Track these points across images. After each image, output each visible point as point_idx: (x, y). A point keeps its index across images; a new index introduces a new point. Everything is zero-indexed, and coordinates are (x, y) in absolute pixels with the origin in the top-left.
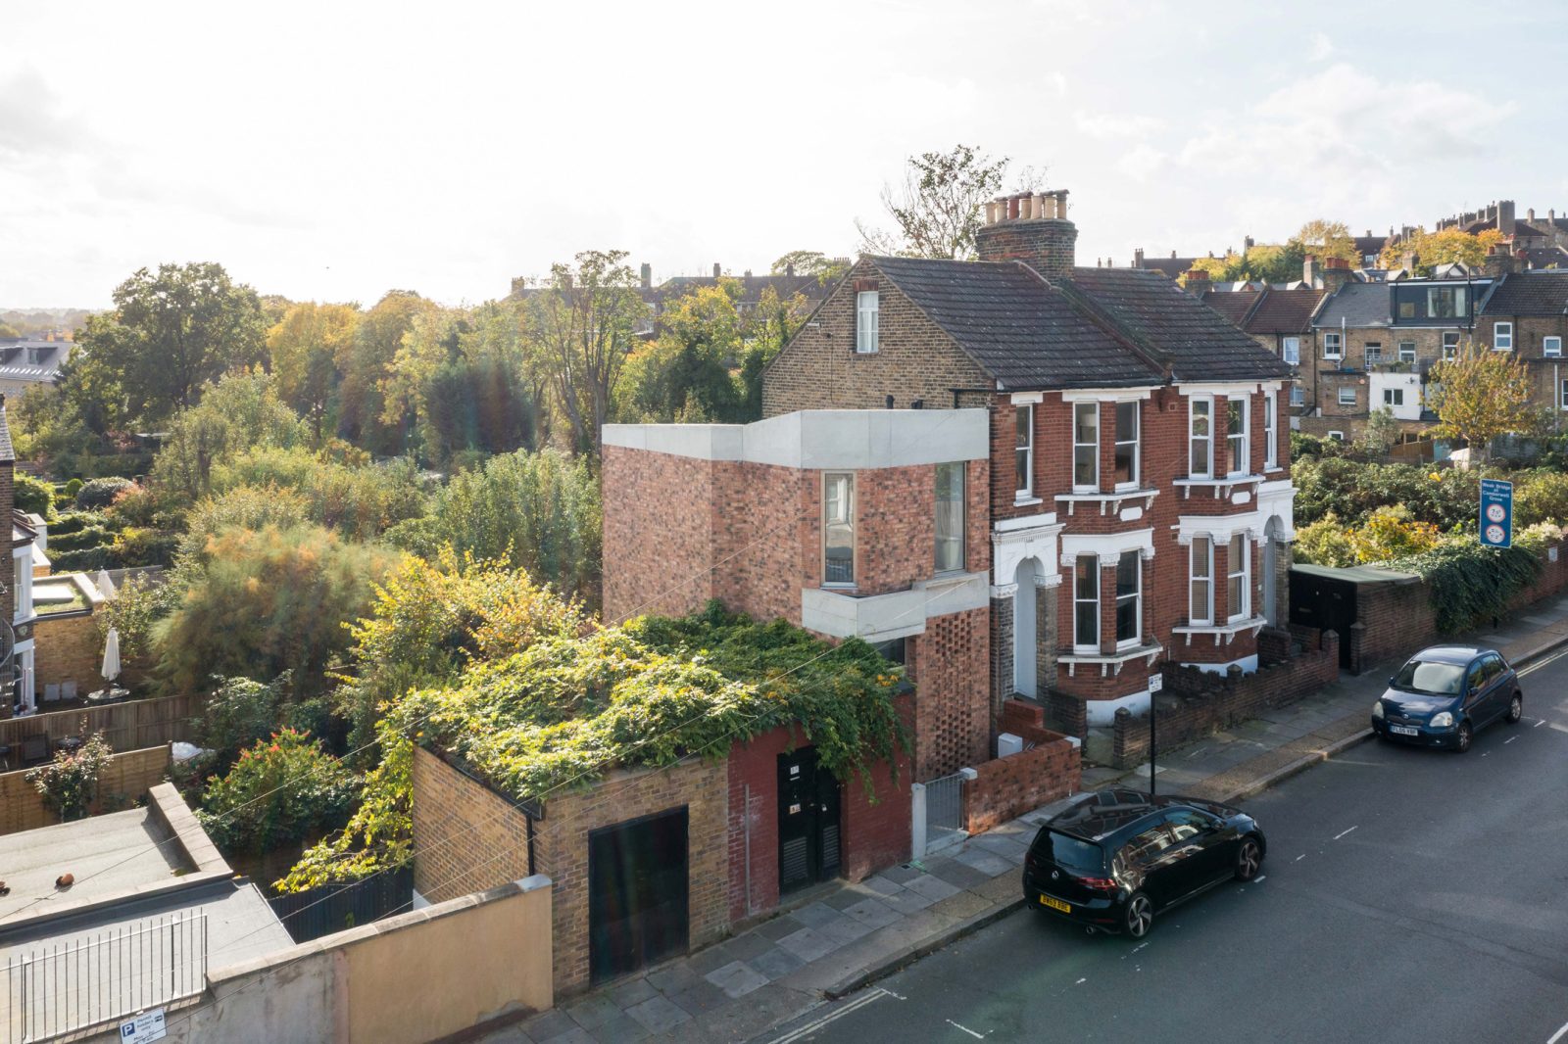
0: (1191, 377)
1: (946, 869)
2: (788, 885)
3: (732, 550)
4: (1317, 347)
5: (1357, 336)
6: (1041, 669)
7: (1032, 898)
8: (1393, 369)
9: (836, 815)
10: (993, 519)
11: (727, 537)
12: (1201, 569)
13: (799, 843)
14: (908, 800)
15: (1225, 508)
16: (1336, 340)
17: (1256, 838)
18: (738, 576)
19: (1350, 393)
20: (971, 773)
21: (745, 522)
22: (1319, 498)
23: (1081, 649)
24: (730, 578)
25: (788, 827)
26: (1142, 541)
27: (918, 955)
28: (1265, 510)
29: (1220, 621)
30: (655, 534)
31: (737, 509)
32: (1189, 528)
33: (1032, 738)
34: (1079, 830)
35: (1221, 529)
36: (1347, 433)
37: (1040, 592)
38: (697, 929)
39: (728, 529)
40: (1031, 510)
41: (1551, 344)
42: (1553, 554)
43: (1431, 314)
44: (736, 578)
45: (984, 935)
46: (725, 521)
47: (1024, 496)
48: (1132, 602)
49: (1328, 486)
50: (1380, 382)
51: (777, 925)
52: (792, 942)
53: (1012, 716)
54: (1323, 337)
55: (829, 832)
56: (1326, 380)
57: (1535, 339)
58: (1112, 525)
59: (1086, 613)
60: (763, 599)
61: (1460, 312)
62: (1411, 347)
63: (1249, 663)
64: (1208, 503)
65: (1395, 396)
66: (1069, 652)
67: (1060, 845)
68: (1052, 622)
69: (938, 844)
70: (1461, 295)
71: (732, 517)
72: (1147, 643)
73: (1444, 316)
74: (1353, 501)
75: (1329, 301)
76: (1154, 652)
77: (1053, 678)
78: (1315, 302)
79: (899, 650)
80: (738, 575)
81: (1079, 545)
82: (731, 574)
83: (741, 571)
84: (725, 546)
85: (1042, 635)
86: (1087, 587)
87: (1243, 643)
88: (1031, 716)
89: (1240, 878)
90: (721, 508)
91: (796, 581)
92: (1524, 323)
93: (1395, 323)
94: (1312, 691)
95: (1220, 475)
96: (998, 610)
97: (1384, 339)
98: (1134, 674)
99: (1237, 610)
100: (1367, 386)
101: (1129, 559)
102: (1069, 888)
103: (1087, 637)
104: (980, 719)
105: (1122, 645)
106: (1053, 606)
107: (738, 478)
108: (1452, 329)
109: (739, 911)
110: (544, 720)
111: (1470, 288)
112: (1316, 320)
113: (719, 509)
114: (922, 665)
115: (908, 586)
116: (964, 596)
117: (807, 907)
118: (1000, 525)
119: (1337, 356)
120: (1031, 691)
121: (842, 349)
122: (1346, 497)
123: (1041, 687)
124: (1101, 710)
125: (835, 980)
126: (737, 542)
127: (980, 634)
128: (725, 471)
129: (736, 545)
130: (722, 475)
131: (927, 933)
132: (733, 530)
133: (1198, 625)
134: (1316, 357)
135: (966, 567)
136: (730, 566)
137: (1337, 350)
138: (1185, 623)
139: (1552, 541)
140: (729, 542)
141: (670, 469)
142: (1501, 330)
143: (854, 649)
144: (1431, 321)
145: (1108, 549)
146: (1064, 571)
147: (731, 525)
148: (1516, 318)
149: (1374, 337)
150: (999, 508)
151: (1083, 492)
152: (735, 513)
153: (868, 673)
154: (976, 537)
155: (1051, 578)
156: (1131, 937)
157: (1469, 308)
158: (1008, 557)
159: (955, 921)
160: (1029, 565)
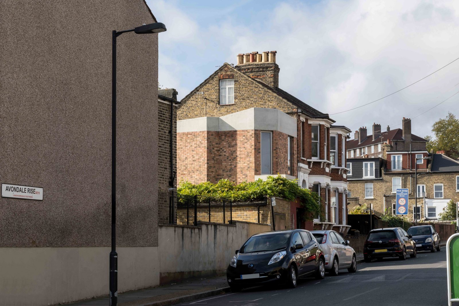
3: (214, 167)
11: (213, 162)
15: (342, 179)
21: (220, 155)
24: (214, 178)
31: (217, 150)
39: (213, 159)
44: (216, 178)
46: (212, 155)
71: (215, 154)
80: (217, 177)
82: (214, 177)
83: (218, 175)
84: (212, 165)
90: (210, 150)
107: (217, 138)
126: (216, 164)
128: (212, 135)
129: (216, 165)
130: (211, 137)
132: (215, 159)
136: (214, 173)
140: (213, 164)
147: (214, 157)
152: (216, 152)
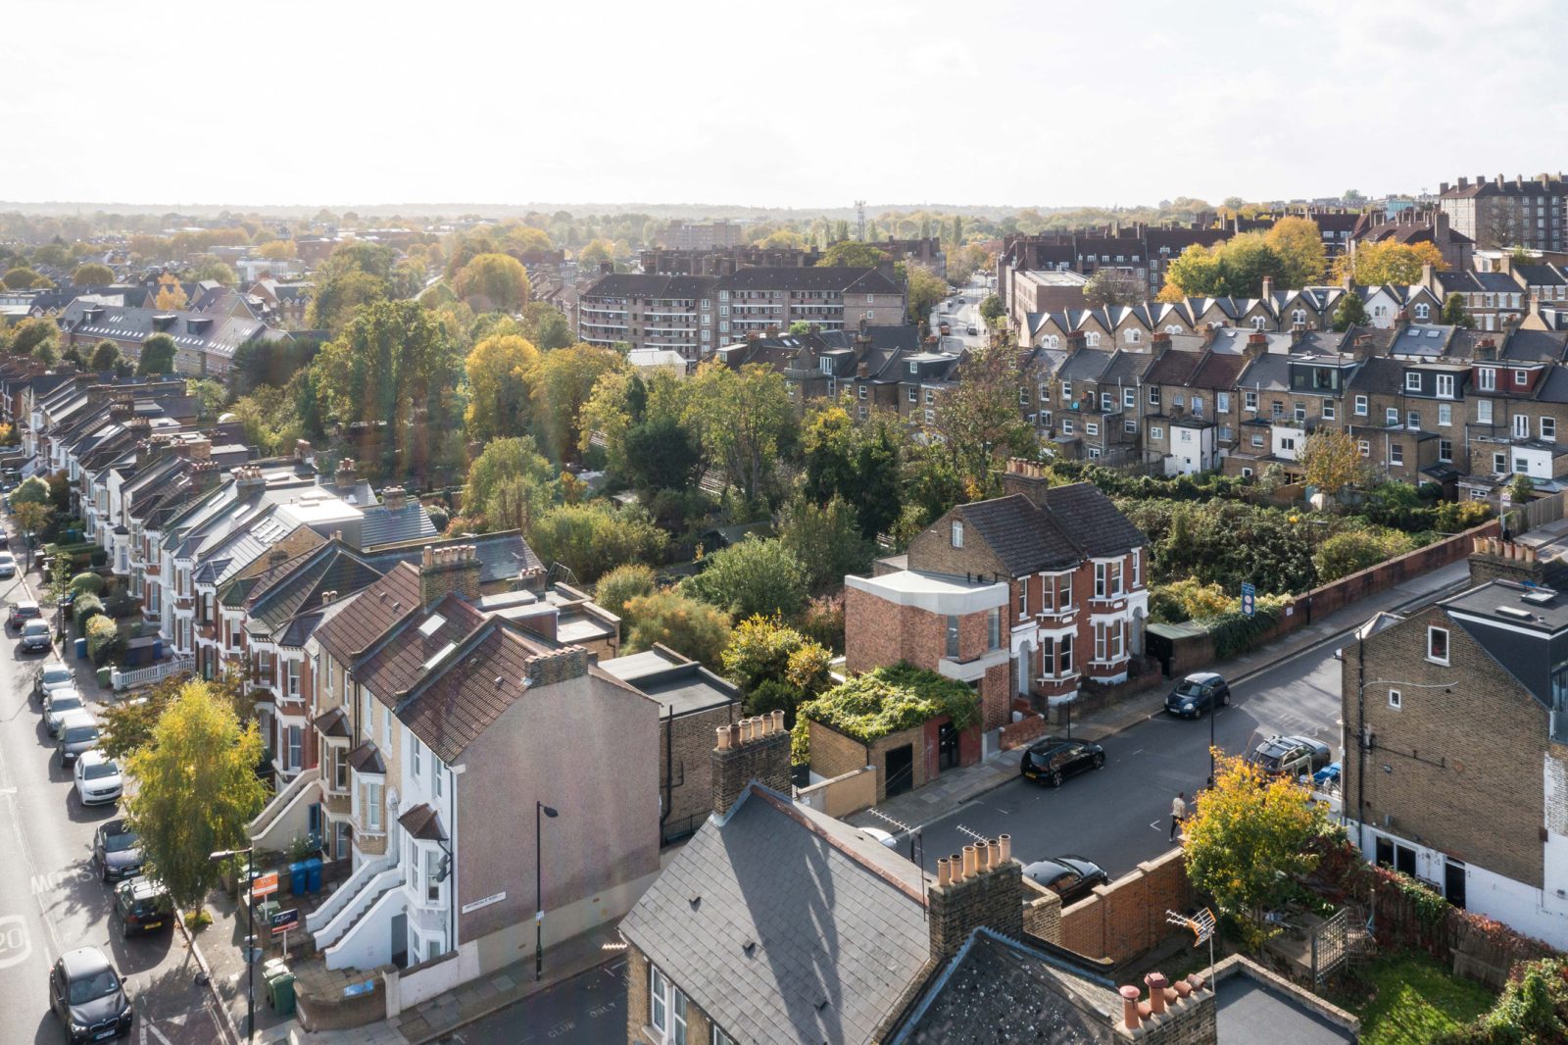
0: (1095, 555)
1: (994, 764)
2: (942, 769)
3: (909, 640)
4: (1240, 402)
5: (1267, 395)
6: (1030, 684)
7: (1023, 774)
8: (1287, 425)
9: (957, 745)
10: (1011, 626)
11: (907, 635)
12: (1100, 636)
13: (945, 755)
14: (980, 740)
15: (1111, 610)
16: (1254, 397)
17: (1102, 754)
18: (911, 650)
19: (1259, 439)
20: (1002, 729)
21: (915, 630)
22: (1218, 533)
23: (1046, 675)
24: (909, 651)
25: (942, 750)
26: (1073, 630)
27: (987, 791)
28: (1131, 607)
29: (1109, 659)
30: (873, 627)
31: (911, 624)
32: (1095, 619)
33: (1027, 714)
34: (1039, 752)
35: (1109, 620)
36: (1255, 469)
37: (1030, 653)
38: (915, 783)
39: (907, 632)
40: (1027, 621)
41: (1391, 413)
42: (1290, 611)
43: (1315, 385)
45: (1007, 786)
46: (906, 628)
47: (1023, 616)
48: (1068, 656)
49: (1225, 524)
50: (1279, 433)
51: (939, 782)
52: (946, 787)
53: (1017, 704)
54: (1244, 395)
55: (954, 751)
56: (1244, 428)
57: (1381, 409)
58: (1060, 625)
59: (1049, 661)
60: (922, 659)
61: (1334, 386)
62: (1303, 407)
63: (1122, 676)
64: (1103, 608)
65: (1288, 444)
66: (1042, 676)
67: (1034, 757)
68: (1034, 665)
69: (991, 755)
70: (1334, 375)
71: (909, 627)
72: (1074, 671)
73: (1324, 387)
74: (1238, 537)
75: (1251, 367)
76: (1077, 675)
77: (1035, 687)
78: (1242, 365)
79: (975, 684)
81: (1046, 633)
83: (913, 648)
84: (906, 638)
85: (1030, 670)
86: (1049, 650)
87: (1119, 668)
88: (1026, 705)
89: (1095, 768)
91: (936, 656)
92: (1374, 397)
93: (1292, 389)
94: (1147, 689)
95: (1108, 597)
96: (1013, 663)
97: (1285, 399)
98: (1069, 685)
99: (1117, 652)
100: (1270, 435)
101: (1067, 638)
102: (1035, 770)
103: (1049, 670)
104: (1006, 706)
105: (1063, 673)
106: (1035, 658)
107: (911, 613)
108: (1328, 397)
109: (927, 778)
110: (861, 713)
111: (1340, 370)
112: (1241, 382)
113: (904, 623)
114: (984, 688)
115: (978, 659)
116: (998, 658)
117: (950, 777)
118: (1014, 629)
119: (1253, 409)
120: (1026, 692)
121: (946, 543)
122: (1234, 534)
123: (1030, 691)
124: (1054, 700)
125: (962, 798)
127: (1006, 672)
129: (911, 638)
131: (989, 784)
132: (909, 632)
133: (1100, 660)
134: (1240, 407)
135: (1000, 647)
136: (909, 646)
137: (1254, 404)
138: (1093, 659)
139: (1288, 604)
140: (908, 637)
141: (880, 603)
142: (1361, 401)
143: (960, 685)
144: (1316, 391)
145: (1057, 635)
146: (1040, 644)
147: (909, 630)
148: (1369, 394)
149: (1279, 398)
150: (1013, 621)
151: (1048, 612)
152: (911, 626)
153: (966, 694)
154: (1004, 635)
155: (1034, 647)
156: (1054, 786)
157: (1340, 384)
158: (1016, 642)
159: (998, 781)
160: (1025, 644)
